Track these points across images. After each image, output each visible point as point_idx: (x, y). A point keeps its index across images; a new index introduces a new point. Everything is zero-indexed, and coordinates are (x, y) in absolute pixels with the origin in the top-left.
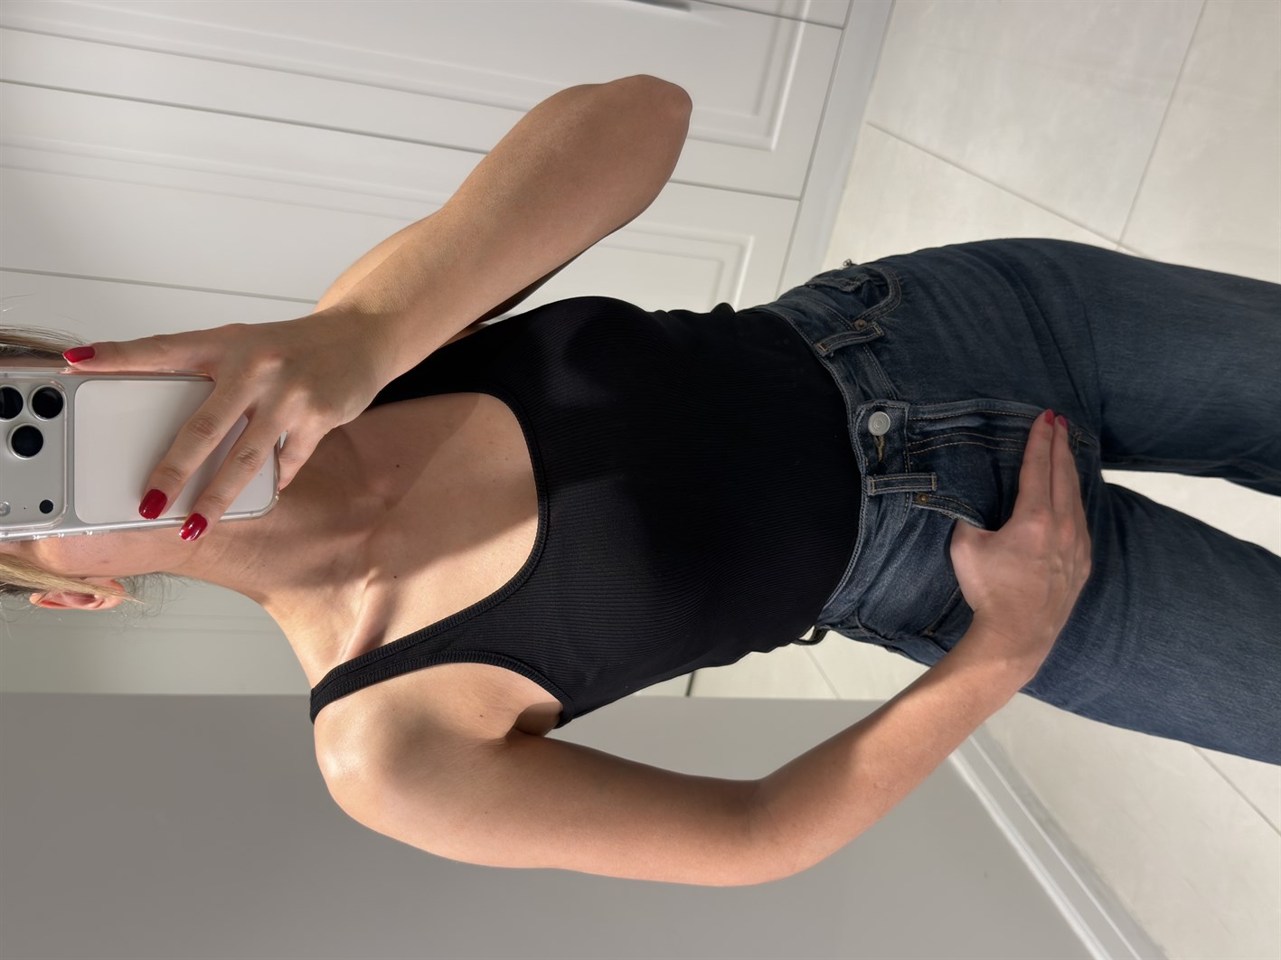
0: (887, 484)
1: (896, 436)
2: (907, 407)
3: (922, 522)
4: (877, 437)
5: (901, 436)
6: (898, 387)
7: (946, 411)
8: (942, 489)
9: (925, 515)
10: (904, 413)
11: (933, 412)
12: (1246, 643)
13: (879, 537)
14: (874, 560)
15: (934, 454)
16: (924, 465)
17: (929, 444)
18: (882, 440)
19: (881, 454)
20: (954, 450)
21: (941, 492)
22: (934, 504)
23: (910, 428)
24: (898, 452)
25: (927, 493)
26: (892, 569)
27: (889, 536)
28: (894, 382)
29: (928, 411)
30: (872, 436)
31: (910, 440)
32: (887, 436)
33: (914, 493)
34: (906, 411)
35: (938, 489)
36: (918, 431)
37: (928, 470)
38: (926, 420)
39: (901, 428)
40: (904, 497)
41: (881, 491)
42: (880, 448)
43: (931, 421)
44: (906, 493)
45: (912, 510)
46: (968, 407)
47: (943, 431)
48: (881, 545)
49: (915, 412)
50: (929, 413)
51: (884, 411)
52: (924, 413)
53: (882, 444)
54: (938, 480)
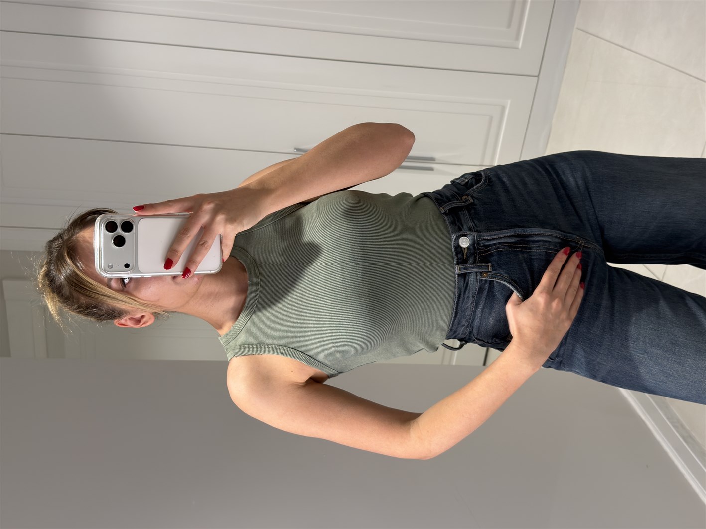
0: (465, 269)
1: (472, 247)
2: (475, 234)
3: (487, 286)
4: (465, 248)
5: (474, 247)
6: (475, 224)
7: (495, 235)
8: (495, 270)
9: (488, 283)
10: (474, 236)
11: (488, 236)
12: (676, 341)
13: (467, 293)
14: (466, 304)
15: (491, 255)
16: (485, 260)
17: (489, 250)
18: (466, 249)
19: (465, 256)
20: (500, 253)
21: (494, 272)
22: (491, 277)
23: (478, 244)
24: (472, 254)
25: (487, 272)
26: (479, 309)
27: (471, 293)
28: (474, 222)
29: (486, 236)
30: (461, 247)
31: (479, 249)
32: (468, 248)
33: (480, 273)
34: (476, 236)
35: (492, 270)
36: (482, 244)
37: (487, 262)
38: (486, 239)
39: (474, 244)
40: (475, 275)
41: (463, 272)
42: (465, 253)
43: (488, 240)
44: (476, 273)
45: (481, 280)
46: (508, 233)
47: (495, 244)
48: (468, 297)
49: (480, 236)
50: (487, 236)
51: (466, 236)
52: (484, 236)
53: (466, 251)
54: (493, 266)
